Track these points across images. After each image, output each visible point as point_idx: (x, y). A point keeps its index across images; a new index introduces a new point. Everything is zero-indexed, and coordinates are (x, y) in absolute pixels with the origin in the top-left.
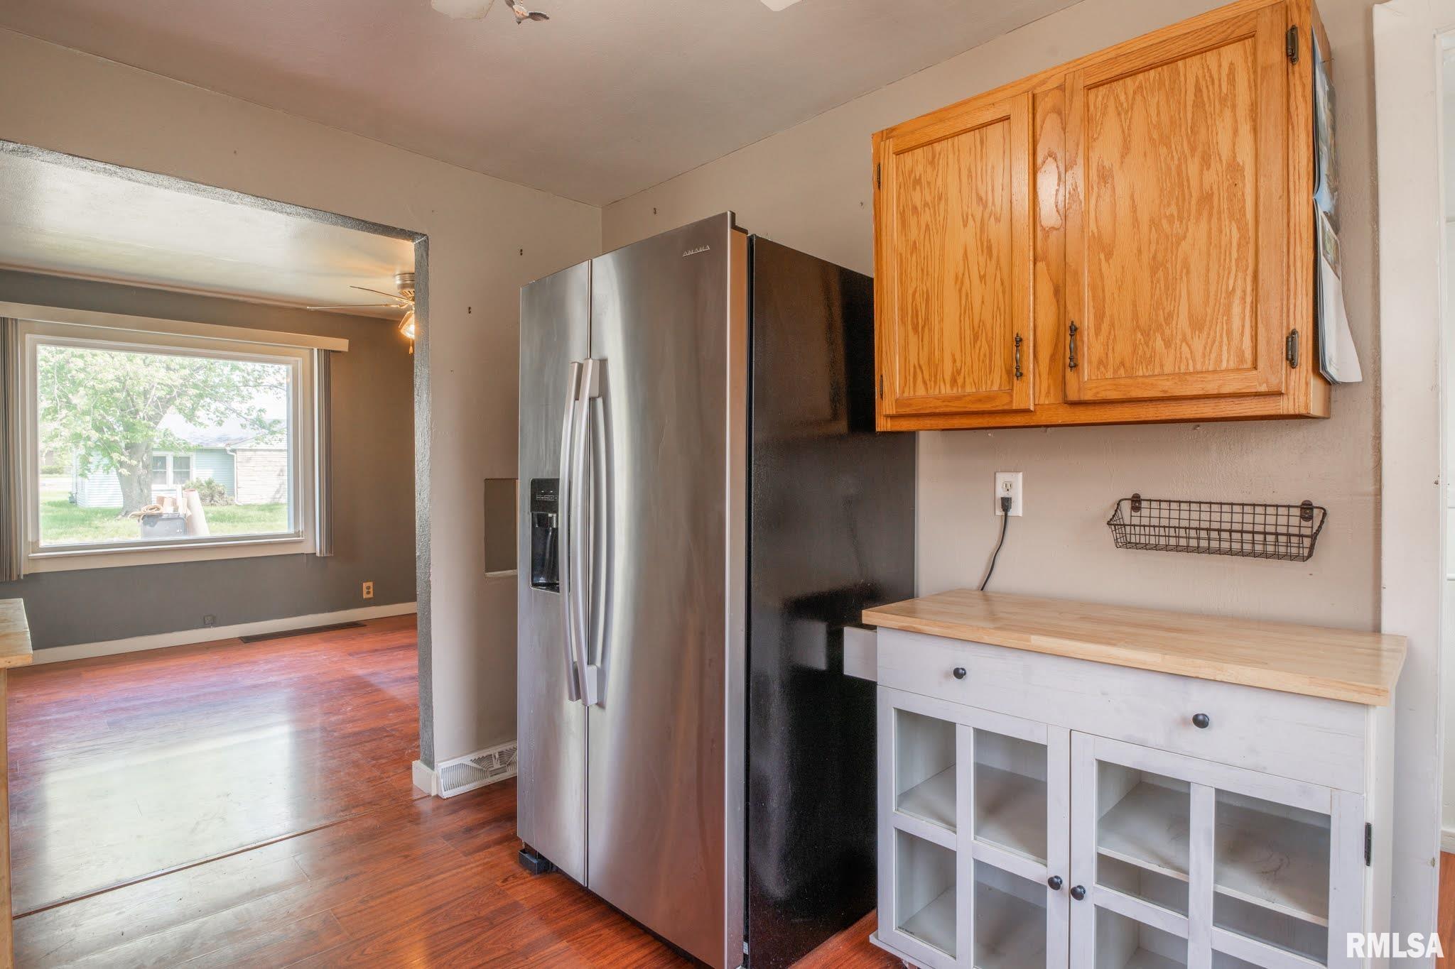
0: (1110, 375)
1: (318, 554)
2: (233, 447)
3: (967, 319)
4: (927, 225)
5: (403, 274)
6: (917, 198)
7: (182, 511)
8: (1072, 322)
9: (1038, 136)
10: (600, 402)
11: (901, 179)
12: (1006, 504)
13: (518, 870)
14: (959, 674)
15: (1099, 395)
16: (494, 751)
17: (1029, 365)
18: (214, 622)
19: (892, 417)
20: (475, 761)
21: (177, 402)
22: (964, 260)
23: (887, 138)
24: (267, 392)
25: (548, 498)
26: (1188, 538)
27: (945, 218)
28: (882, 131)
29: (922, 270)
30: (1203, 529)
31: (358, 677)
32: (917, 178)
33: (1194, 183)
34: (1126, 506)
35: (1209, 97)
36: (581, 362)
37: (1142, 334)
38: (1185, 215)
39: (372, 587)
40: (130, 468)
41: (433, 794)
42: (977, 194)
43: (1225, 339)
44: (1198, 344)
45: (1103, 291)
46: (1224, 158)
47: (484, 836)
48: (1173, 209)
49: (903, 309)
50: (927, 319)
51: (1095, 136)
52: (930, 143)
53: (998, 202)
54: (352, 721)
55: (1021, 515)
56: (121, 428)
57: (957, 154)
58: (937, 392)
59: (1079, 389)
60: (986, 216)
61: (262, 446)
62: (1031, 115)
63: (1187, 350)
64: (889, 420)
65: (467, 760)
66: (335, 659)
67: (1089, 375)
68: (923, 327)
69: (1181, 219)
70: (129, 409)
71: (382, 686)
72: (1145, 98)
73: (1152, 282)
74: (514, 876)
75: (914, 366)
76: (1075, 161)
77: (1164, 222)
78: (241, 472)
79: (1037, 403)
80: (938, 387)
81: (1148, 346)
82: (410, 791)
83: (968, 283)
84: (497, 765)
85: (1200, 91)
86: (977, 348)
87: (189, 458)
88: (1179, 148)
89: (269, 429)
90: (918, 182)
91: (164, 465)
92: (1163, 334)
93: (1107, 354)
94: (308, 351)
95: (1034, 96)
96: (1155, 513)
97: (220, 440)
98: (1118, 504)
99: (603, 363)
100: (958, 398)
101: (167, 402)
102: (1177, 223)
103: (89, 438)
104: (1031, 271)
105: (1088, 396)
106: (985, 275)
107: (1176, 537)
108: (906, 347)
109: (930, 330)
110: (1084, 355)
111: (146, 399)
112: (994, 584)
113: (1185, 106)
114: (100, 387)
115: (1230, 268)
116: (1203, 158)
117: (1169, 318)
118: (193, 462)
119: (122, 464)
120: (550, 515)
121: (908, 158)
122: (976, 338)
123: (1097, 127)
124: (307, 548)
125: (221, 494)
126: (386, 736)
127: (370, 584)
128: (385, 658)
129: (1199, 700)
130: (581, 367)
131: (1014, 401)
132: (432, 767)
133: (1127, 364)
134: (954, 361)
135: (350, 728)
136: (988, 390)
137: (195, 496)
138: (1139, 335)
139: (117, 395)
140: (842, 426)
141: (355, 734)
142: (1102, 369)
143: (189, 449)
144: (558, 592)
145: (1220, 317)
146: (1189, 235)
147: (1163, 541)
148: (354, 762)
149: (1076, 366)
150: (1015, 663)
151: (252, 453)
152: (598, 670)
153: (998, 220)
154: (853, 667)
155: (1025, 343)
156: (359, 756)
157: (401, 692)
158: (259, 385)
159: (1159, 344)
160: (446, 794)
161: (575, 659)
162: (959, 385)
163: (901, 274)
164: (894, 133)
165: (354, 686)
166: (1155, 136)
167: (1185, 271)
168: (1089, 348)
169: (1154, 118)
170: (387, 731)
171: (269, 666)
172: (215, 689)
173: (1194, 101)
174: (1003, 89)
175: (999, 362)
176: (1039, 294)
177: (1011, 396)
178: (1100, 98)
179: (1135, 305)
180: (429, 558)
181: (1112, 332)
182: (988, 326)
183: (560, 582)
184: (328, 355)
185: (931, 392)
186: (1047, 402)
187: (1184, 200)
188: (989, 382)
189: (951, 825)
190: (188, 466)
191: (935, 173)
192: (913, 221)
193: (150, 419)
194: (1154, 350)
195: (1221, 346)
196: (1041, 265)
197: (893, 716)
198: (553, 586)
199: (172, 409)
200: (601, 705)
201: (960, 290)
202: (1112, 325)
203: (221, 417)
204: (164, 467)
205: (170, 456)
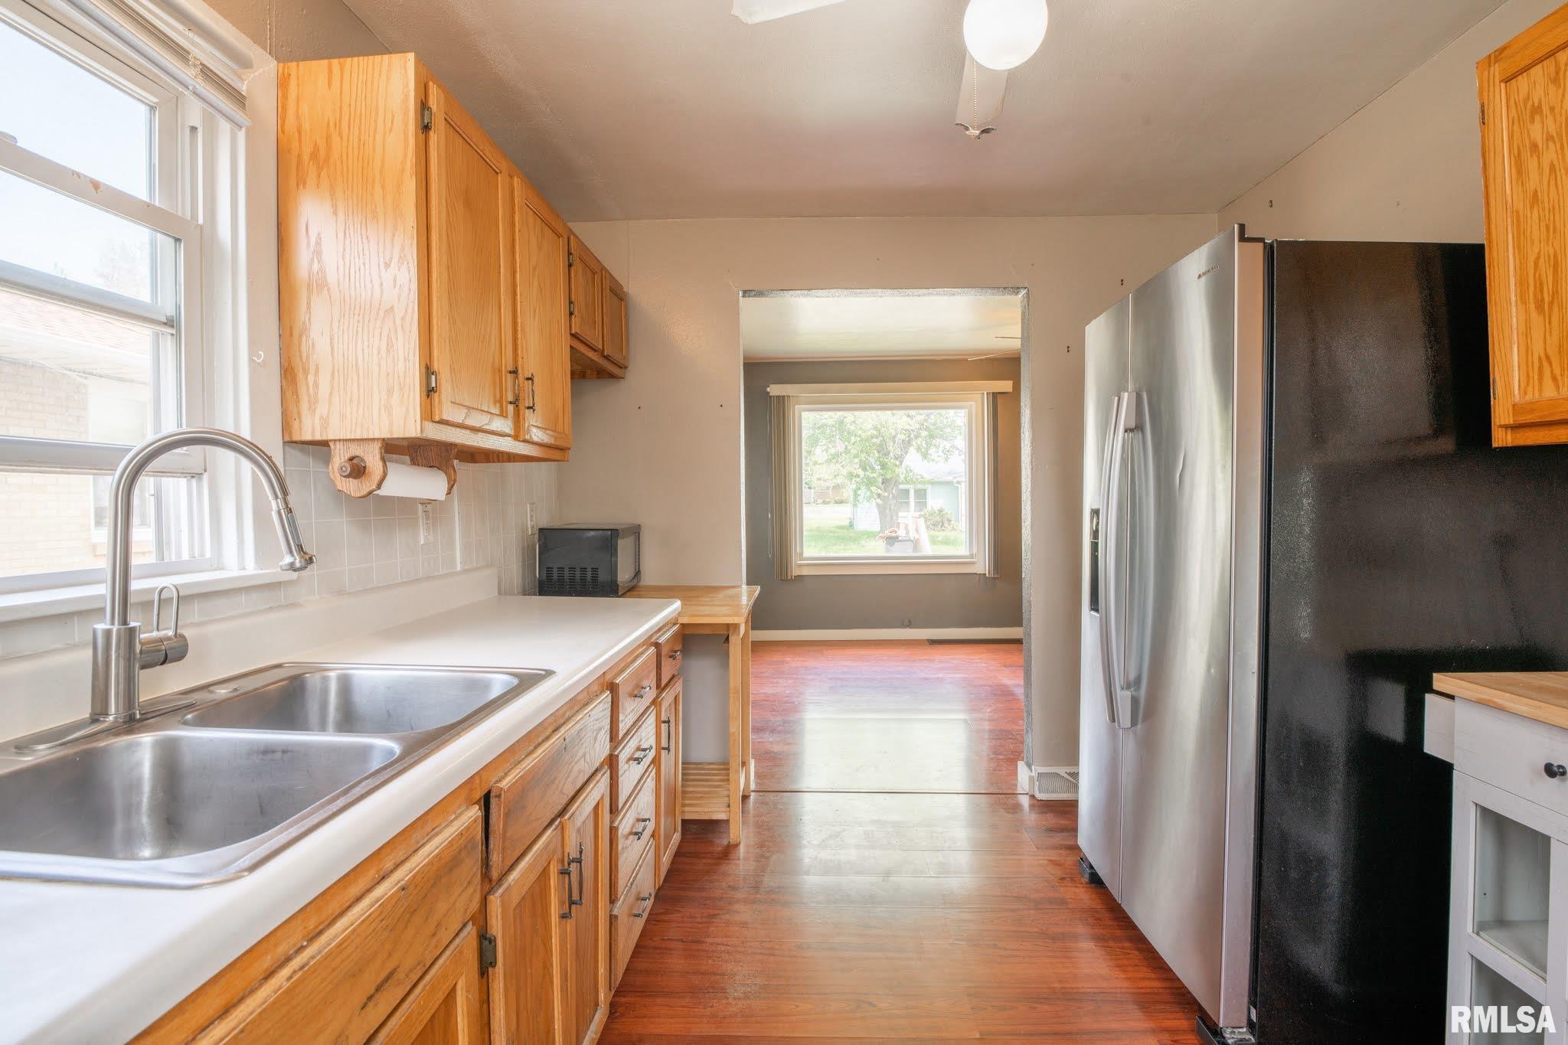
1: (987, 575)
2: (957, 479)
6: (1536, 132)
7: (912, 535)
10: (1138, 433)
11: (1513, 112)
13: (1076, 875)
14: (1554, 772)
18: (909, 625)
19: (1513, 428)
21: (915, 443)
23: (1496, 62)
28: (1491, 54)
29: (1547, 227)
31: (1005, 686)
32: (1536, 105)
40: (884, 499)
41: (1032, 793)
47: (1057, 839)
49: (1522, 282)
50: (1555, 293)
52: (1552, 54)
56: (879, 467)
64: (1509, 433)
65: (1062, 771)
66: (992, 668)
68: (1551, 304)
70: (883, 450)
74: (1073, 878)
75: (1540, 359)
82: (1015, 785)
87: (925, 490)
90: (1536, 110)
91: (908, 497)
94: (980, 395)
97: (950, 473)
101: (907, 443)
103: (858, 476)
108: (1527, 334)
109: (1560, 305)
111: (894, 442)
114: (864, 435)
118: (929, 492)
119: (879, 495)
121: (1522, 82)
124: (979, 570)
125: (949, 521)
126: (1011, 738)
130: (1119, 399)
132: (1031, 769)
137: (924, 523)
139: (874, 440)
140: (1448, 444)
141: (987, 730)
143: (924, 483)
144: (1100, 613)
152: (1132, 696)
160: (1039, 796)
163: (1518, 234)
164: (1507, 52)
165: (999, 692)
170: (1013, 735)
171: (942, 665)
172: (899, 676)
184: (995, 396)
185: (1563, 392)
189: (1541, 972)
190: (925, 495)
191: (1560, 93)
192: (1532, 164)
193: (896, 459)
197: (1472, 815)
199: (912, 449)
203: (947, 453)
204: (908, 498)
205: (911, 488)
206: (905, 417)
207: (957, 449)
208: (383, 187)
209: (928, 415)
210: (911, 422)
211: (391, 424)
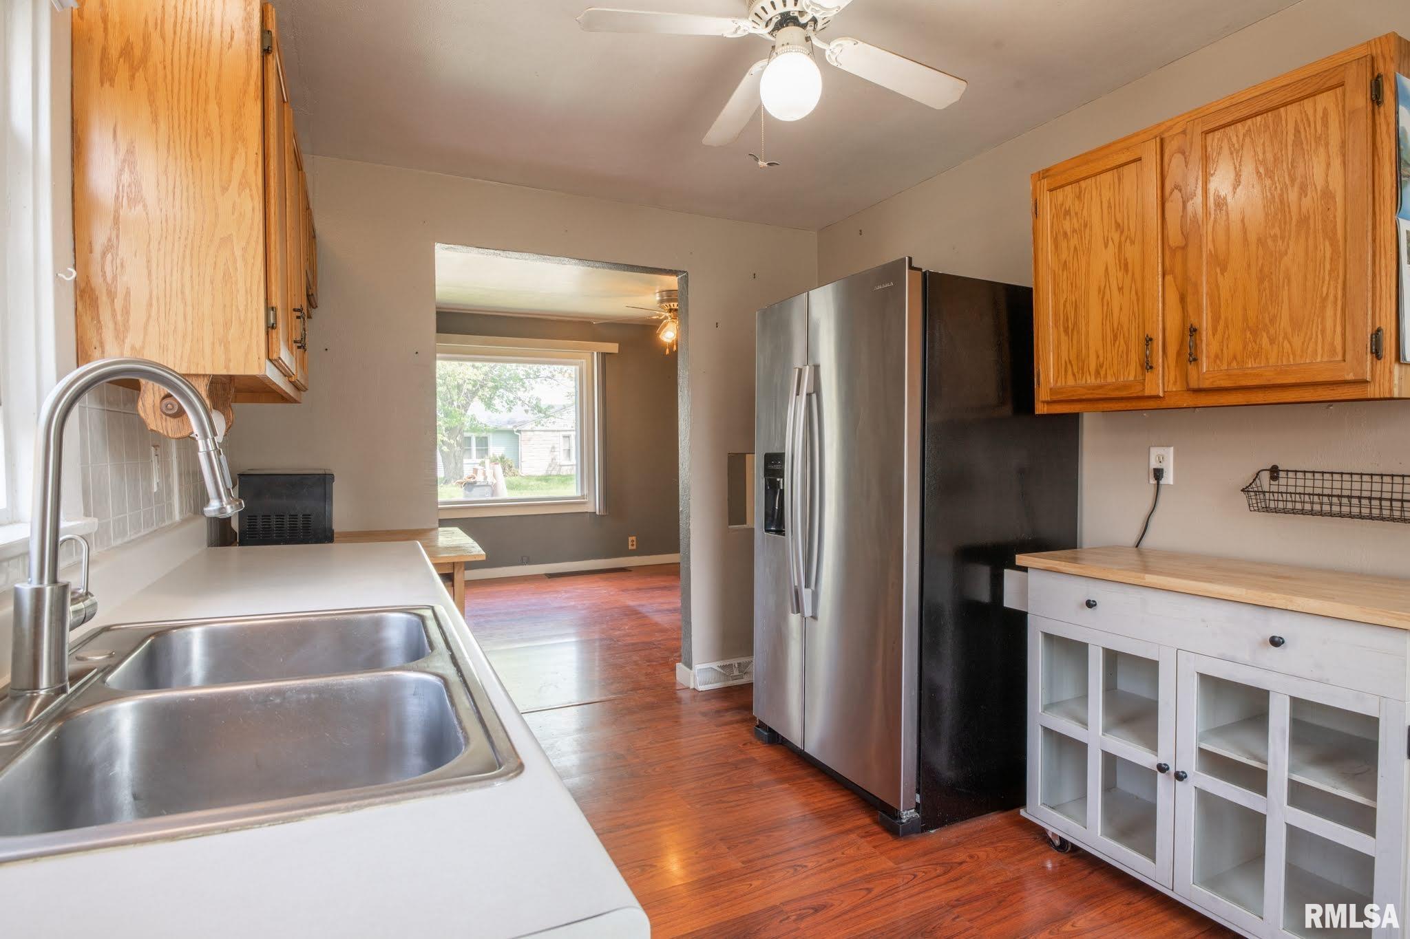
0: (1225, 367)
1: (598, 513)
2: (518, 428)
3: (1108, 322)
4: (1075, 248)
5: (661, 292)
6: (1067, 225)
7: (490, 480)
8: (1192, 325)
9: (1166, 173)
10: (814, 396)
11: (1054, 210)
12: (1158, 474)
13: (754, 740)
14: (1090, 604)
15: (1215, 384)
16: (735, 662)
17: (1158, 359)
18: (528, 562)
19: (1048, 403)
20: (720, 667)
21: (480, 393)
22: (1105, 276)
23: (1043, 178)
24: (543, 383)
25: (777, 467)
26: (1312, 503)
27: (1090, 242)
28: (1039, 172)
29: (1072, 284)
30: (1325, 495)
31: (629, 606)
32: (1067, 209)
33: (1294, 209)
34: (1265, 476)
35: (1306, 136)
36: (800, 367)
37: (1251, 333)
38: (1287, 234)
39: (635, 540)
40: (450, 446)
41: (692, 687)
42: (1116, 221)
43: (1320, 336)
44: (1297, 342)
45: (1219, 298)
46: (1319, 188)
47: (729, 717)
48: (1277, 230)
49: (1056, 314)
50: (1075, 324)
51: (1212, 172)
52: (1078, 181)
53: (1133, 230)
54: (627, 635)
55: (1172, 483)
56: (443, 415)
57: (1099, 188)
58: (1084, 382)
59: (1199, 379)
60: (1123, 239)
61: (540, 427)
62: (1158, 157)
63: (1288, 345)
64: (1046, 405)
65: (715, 665)
66: (612, 593)
67: (1208, 367)
68: (1073, 330)
69: (1283, 238)
70: (448, 400)
71: (647, 614)
72: (1252, 139)
73: (1259, 291)
74: (751, 743)
75: (1066, 362)
76: (1195, 193)
77: (1270, 242)
78: (524, 448)
79: (1166, 390)
80: (1084, 377)
81: (1255, 342)
82: (675, 684)
83: (1109, 292)
84: (736, 673)
85: (1299, 132)
86: (1116, 346)
87: (487, 438)
88: (1281, 179)
89: (545, 414)
90: (1067, 212)
92: (1268, 333)
93: (1222, 350)
94: (590, 354)
95: (1162, 140)
96: (1292, 482)
97: (509, 423)
98: (1257, 474)
99: (817, 368)
100: (1101, 387)
101: (472, 393)
102: (1280, 242)
104: (1160, 283)
105: (1206, 384)
106: (1122, 288)
107: (1292, 501)
108: (1058, 346)
109: (1078, 332)
110: (1202, 351)
111: (460, 391)
112: (1148, 542)
113: (1286, 146)
115: (1324, 278)
116: (1301, 188)
117: (1273, 320)
118: (491, 440)
119: (444, 443)
120: (778, 480)
121: (1060, 193)
122: (1115, 337)
123: (1213, 164)
124: (589, 508)
126: (655, 648)
127: (634, 538)
128: (648, 595)
129: (1278, 625)
130: (800, 371)
131: (1146, 389)
132: (691, 668)
133: (1239, 358)
134: (1098, 357)
135: (629, 640)
136: (1125, 379)
137: (499, 468)
138: (1248, 334)
140: (1007, 410)
141: (633, 644)
142: (1218, 362)
143: (489, 431)
144: (784, 535)
145: (1316, 318)
146: (1290, 252)
147: (1290, 506)
148: (635, 662)
149: (1195, 360)
150: (1134, 596)
151: (532, 433)
152: (813, 592)
153: (1133, 242)
154: (1010, 600)
155: (1155, 342)
156: (638, 658)
157: (662, 619)
158: (538, 377)
159: (1265, 341)
160: (701, 688)
161: (796, 584)
162: (1102, 376)
163: (1055, 285)
164: (1050, 173)
165: (628, 612)
166: (1262, 170)
167: (1286, 280)
168: (1207, 345)
169: (1261, 157)
170: (655, 645)
172: (534, 608)
173: (1294, 141)
174: (1137, 135)
175: (1134, 357)
176: (1167, 301)
177: (1144, 385)
178: (1216, 140)
179: (1245, 309)
180: (689, 512)
181: (1227, 333)
182: (1125, 329)
183: (786, 530)
184: (604, 356)
185: (1079, 382)
186: (1174, 390)
187: (1285, 223)
188: (1126, 374)
189: (1084, 723)
190: (487, 445)
191: (1082, 205)
192: (1064, 244)
193: (462, 407)
194: (1261, 345)
195: (1316, 342)
196: (1169, 278)
197: (1040, 637)
198: (780, 531)
199: (476, 398)
200: (814, 617)
201: (1103, 298)
202: (1227, 326)
203: (511, 405)
204: (470, 445)
205: (474, 436)
206: (471, 368)
207: (520, 400)
208: (219, 105)
209: (493, 368)
210: (478, 373)
211: (228, 360)
